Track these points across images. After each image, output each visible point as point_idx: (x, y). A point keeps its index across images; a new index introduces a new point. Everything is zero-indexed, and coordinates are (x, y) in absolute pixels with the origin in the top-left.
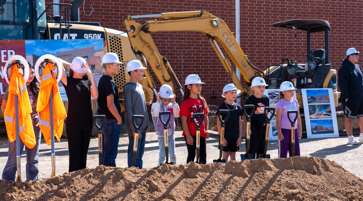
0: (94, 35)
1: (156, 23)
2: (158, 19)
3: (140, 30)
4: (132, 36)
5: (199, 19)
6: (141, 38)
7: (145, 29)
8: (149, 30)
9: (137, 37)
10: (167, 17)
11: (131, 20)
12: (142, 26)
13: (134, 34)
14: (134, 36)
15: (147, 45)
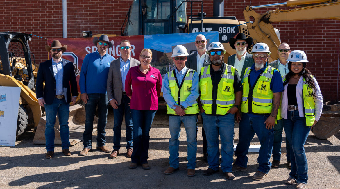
0: (228, 28)
1: (278, 12)
2: (281, 7)
3: (259, 20)
4: (251, 27)
5: (335, 4)
6: (260, 29)
7: (265, 20)
8: (270, 20)
9: (256, 28)
10: (293, 5)
11: (251, 10)
12: (262, 17)
13: (253, 25)
14: (253, 28)
15: (268, 36)
